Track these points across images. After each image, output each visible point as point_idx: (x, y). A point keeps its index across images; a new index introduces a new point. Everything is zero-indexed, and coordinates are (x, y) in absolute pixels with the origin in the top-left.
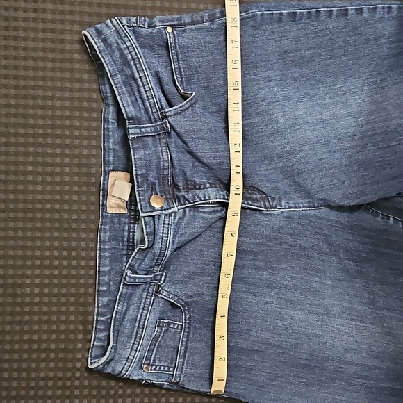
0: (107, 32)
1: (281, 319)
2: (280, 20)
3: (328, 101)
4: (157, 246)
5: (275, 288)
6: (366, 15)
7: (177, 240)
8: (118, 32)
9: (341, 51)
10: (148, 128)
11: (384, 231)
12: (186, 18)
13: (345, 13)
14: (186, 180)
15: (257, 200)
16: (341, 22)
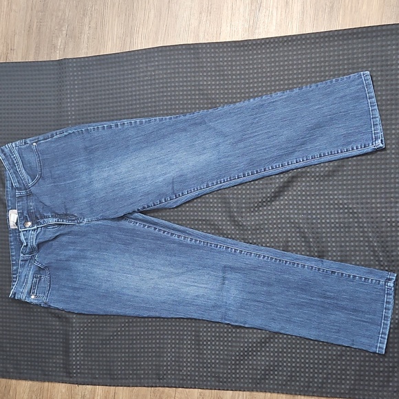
0: (6, 150)
1: (91, 273)
2: (82, 133)
3: (107, 169)
4: (29, 244)
5: (87, 259)
6: (120, 127)
7: (37, 241)
8: (10, 150)
9: (111, 145)
10: (24, 192)
11: (134, 229)
12: (41, 137)
13: (111, 127)
14: (40, 214)
15: (74, 220)
16: (110, 131)
